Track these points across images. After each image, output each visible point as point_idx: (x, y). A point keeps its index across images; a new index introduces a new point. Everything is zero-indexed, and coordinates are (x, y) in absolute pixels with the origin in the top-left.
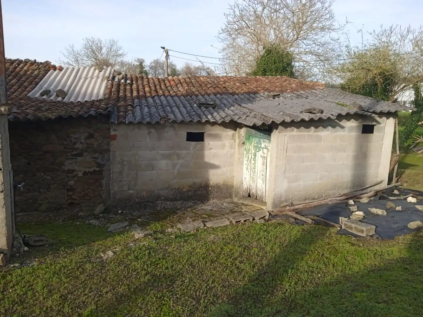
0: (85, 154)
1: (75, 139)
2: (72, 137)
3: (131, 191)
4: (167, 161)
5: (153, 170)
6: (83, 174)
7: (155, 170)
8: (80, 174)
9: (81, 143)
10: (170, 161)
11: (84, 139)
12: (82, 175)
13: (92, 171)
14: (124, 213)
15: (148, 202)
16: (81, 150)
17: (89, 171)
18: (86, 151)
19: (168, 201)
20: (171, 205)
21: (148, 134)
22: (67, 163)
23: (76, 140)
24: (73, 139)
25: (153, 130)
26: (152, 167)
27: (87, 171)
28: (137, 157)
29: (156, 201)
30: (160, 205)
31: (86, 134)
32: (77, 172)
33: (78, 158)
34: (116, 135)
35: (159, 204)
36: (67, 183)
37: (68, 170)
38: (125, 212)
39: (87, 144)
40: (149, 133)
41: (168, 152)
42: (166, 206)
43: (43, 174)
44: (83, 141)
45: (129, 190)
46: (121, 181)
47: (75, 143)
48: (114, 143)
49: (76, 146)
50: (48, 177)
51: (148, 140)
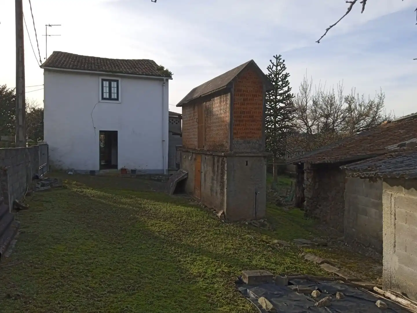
3: (354, 230)
5: (366, 215)
7: (368, 216)
20: (377, 256)
21: (364, 181)
28: (357, 200)
29: (368, 247)
30: (370, 252)
34: (347, 179)
35: (370, 250)
38: (348, 245)
45: (353, 228)
46: (348, 218)
48: (346, 185)
51: (364, 187)
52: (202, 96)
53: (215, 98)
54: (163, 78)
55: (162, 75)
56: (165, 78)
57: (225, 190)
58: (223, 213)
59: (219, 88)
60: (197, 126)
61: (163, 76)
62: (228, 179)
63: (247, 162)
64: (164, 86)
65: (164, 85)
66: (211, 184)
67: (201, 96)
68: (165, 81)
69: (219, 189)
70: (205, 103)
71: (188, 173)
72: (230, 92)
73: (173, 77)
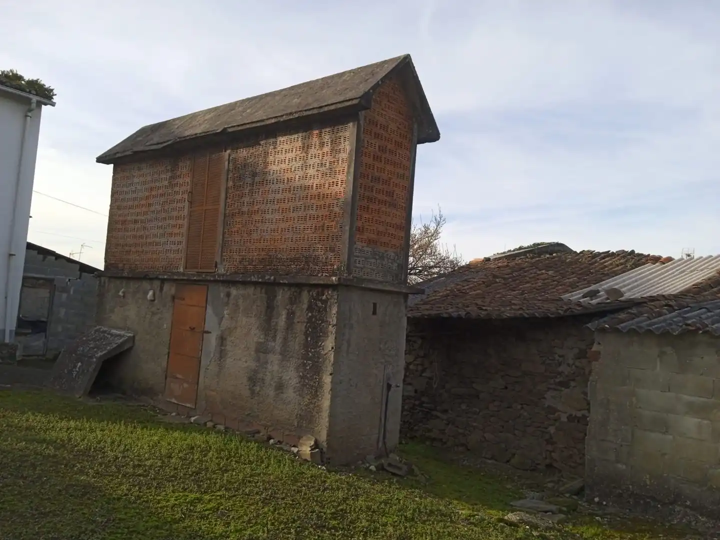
0: (572, 384)
1: (560, 356)
2: (556, 354)
3: (621, 466)
4: (700, 420)
5: (666, 432)
6: (567, 418)
7: (671, 434)
8: (564, 419)
9: (568, 365)
10: (705, 422)
11: (572, 359)
12: (566, 420)
13: (581, 416)
14: (602, 504)
15: (653, 499)
16: (567, 376)
17: (575, 416)
18: (574, 380)
19: (702, 515)
20: (706, 525)
21: (659, 356)
22: (549, 395)
23: (561, 359)
24: (557, 357)
25: (669, 350)
26: (664, 427)
27: (574, 415)
28: (634, 399)
29: (671, 504)
30: (680, 516)
31: (576, 351)
32: (560, 413)
33: (563, 389)
34: (599, 353)
35: (679, 512)
36: (546, 428)
37: (549, 407)
38: (605, 503)
39: (576, 367)
40: (662, 354)
41: (702, 399)
42: (693, 523)
43: (519, 407)
44: (571, 362)
45: (618, 462)
46: (603, 440)
47: (560, 364)
48: (595, 365)
49: (560, 369)
50: (525, 414)
51: (658, 368)
52: (230, 130)
53: (281, 139)
54: (31, 96)
55: (28, 90)
56: (35, 99)
57: (327, 380)
58: (317, 445)
59: (321, 107)
60: (186, 212)
61: (30, 92)
62: (337, 349)
63: (375, 305)
64: (29, 118)
65: (29, 114)
66: (253, 365)
67: (225, 129)
68: (34, 105)
69: (291, 377)
70: (228, 151)
71: (134, 337)
72: (353, 121)
73: (55, 99)
